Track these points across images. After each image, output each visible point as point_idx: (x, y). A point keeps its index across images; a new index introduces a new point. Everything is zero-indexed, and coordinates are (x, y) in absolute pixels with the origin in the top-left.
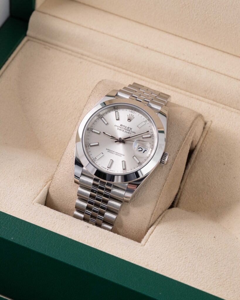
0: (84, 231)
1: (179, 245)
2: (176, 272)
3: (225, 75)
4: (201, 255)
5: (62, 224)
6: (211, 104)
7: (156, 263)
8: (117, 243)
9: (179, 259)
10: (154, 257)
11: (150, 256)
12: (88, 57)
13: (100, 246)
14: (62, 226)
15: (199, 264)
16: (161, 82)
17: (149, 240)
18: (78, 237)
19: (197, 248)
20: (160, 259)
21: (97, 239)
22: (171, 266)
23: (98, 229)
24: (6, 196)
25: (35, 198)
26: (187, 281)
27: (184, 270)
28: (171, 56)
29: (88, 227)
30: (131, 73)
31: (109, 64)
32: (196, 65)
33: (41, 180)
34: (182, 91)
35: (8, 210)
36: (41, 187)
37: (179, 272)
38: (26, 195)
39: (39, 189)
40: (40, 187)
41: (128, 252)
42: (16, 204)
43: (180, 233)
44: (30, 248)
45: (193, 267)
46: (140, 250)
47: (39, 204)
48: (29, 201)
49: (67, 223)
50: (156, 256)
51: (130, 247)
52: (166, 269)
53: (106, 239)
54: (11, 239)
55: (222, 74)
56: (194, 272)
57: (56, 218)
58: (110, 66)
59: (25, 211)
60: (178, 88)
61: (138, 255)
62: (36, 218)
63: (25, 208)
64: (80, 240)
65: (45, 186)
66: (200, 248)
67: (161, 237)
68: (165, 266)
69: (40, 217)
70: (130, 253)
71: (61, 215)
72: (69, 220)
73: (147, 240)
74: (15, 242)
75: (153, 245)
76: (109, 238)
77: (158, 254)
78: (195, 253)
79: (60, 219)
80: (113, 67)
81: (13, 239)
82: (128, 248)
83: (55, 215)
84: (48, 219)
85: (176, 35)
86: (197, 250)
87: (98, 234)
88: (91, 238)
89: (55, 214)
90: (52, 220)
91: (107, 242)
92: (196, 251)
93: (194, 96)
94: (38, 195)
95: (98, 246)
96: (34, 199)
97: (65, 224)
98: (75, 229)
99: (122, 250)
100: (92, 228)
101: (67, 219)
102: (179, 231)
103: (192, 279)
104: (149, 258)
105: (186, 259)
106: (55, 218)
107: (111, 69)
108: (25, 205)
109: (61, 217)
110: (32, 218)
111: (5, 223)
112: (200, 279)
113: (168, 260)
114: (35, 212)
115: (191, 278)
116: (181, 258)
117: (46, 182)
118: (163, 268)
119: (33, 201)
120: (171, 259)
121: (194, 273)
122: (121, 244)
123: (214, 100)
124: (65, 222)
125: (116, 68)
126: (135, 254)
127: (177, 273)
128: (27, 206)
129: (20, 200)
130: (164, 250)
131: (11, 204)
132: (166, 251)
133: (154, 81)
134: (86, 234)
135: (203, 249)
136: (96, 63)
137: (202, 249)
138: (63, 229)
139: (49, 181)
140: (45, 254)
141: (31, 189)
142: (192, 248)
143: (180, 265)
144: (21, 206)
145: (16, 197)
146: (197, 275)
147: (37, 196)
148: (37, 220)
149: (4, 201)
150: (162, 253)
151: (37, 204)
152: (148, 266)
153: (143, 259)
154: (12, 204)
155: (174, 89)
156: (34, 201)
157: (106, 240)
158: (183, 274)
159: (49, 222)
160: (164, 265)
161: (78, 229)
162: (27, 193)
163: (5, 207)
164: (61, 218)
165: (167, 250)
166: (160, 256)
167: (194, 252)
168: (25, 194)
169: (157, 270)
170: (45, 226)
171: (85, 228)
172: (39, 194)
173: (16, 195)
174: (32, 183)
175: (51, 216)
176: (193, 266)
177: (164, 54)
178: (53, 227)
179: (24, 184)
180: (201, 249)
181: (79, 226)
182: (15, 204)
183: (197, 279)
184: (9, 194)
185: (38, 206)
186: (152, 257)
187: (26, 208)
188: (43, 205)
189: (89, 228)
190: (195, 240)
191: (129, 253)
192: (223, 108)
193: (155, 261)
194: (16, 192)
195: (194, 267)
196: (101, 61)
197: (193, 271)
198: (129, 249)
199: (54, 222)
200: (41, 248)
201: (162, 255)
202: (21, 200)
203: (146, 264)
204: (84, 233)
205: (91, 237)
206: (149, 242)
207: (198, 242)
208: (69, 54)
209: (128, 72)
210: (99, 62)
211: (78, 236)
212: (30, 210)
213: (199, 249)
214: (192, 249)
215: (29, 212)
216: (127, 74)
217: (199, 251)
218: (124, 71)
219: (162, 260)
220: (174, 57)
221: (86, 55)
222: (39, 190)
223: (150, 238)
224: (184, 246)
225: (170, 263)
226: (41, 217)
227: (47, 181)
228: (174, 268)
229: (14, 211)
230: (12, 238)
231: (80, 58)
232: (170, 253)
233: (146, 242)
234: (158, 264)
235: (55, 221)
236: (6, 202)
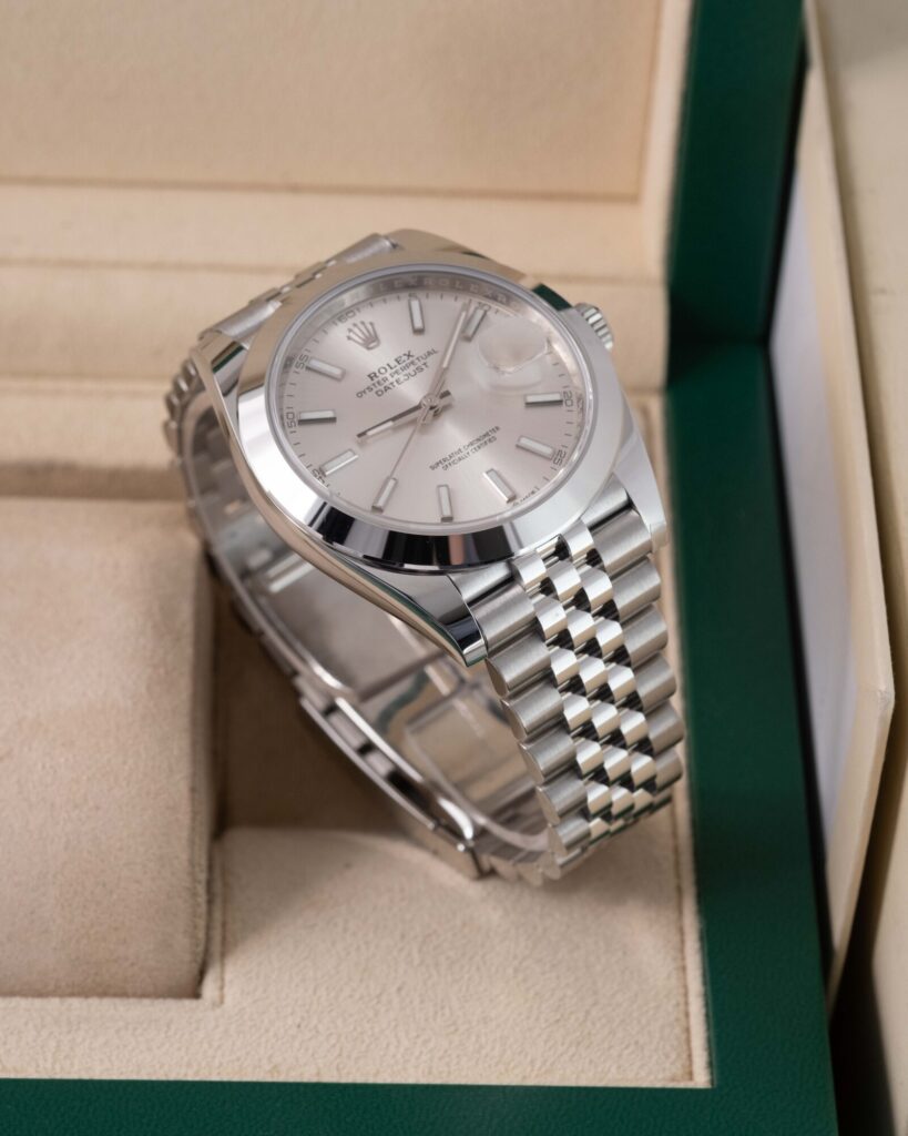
1: (348, 954)
2: (394, 1056)
4: (448, 958)
7: (302, 1051)
8: (118, 1031)
9: (378, 1002)
10: (282, 1031)
11: (267, 1031)
15: (460, 995)
17: (227, 978)
19: (420, 939)
20: (310, 1030)
21: (35, 1041)
22: (363, 1042)
23: (13, 1005)
26: (449, 1073)
27: (418, 1036)
37: (402, 1050)
41: (179, 1049)
43: (323, 908)
45: (443, 1015)
46: (217, 1027)
50: (290, 1021)
51: (173, 1026)
52: (349, 1057)
53: (69, 1032)
56: (456, 1030)
61: (219, 1047)
66: (430, 935)
67: (268, 947)
68: (341, 1049)
70: (187, 1049)
75: (256, 989)
76: (79, 1023)
77: (292, 1014)
78: (423, 961)
82: (166, 1032)
86: (424, 949)
87: (26, 1024)
88: (8, 1047)
91: (78, 1041)
92: (420, 950)
95: (53, 1068)
99: (149, 1049)
103: (464, 1059)
104: (267, 1041)
105: (403, 993)
112: (493, 1049)
113: (339, 1021)
115: (458, 1056)
116: (384, 998)
118: (339, 1060)
120: (351, 1015)
121: (462, 1034)
122: (135, 1029)
126: (205, 1046)
127: (399, 1056)
130: (306, 991)
132: (315, 992)
135: (442, 938)
137: (439, 937)
142: (399, 947)
143: (393, 1024)
146: (473, 1038)
150: (304, 1005)
152: (278, 1070)
153: (248, 1054)
157: (70, 1036)
158: (421, 1053)
160: (334, 1046)
165: (316, 986)
166: (303, 1018)
167: (416, 962)
169: (318, 1074)
176: (443, 1008)
180: (434, 937)
183: (484, 1052)
186: (275, 1035)
190: (394, 916)
191: (183, 1049)
193: (297, 1044)
195: (447, 1011)
197: (452, 1028)
198: (176, 1034)
201: (308, 1012)
203: (268, 1068)
205: (5, 1043)
206: (230, 982)
207: (408, 917)
213: (428, 940)
214: (402, 949)
217: (435, 948)
219: (318, 1032)
223: (228, 969)
224: (368, 948)
225: (355, 1029)
228: (377, 1045)
232: (333, 994)
233: (222, 988)
234: (310, 1052)
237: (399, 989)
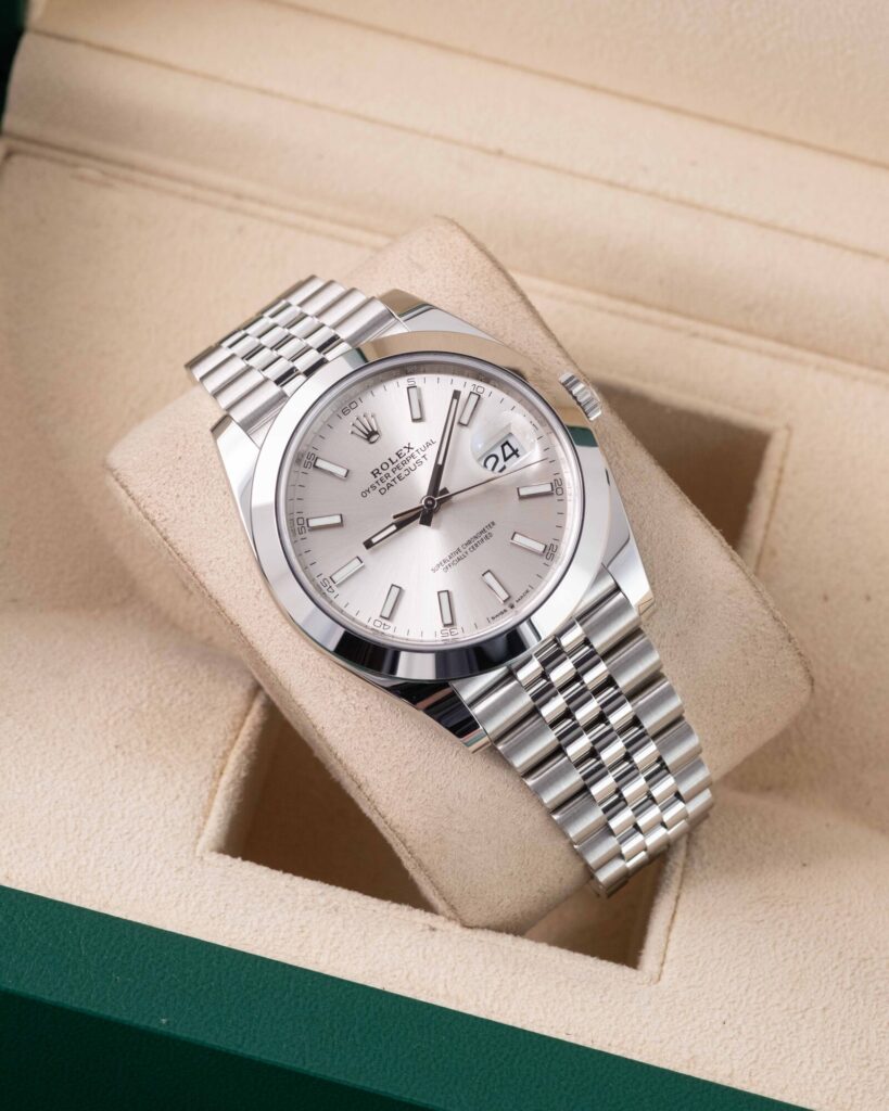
0: (425, 950)
1: (785, 960)
2: (805, 1076)
5: (332, 929)
6: (774, 356)
7: (722, 1048)
8: (558, 985)
9: (803, 1017)
10: (708, 1023)
11: (694, 1020)
12: (263, 202)
13: (496, 1006)
14: (334, 939)
17: (670, 955)
18: (408, 977)
20: (734, 1029)
21: (481, 974)
22: (779, 1053)
24: (88, 839)
25: (200, 830)
26: (852, 1105)
27: (831, 1062)
29: (434, 929)
34: (655, 314)
35: (111, 897)
36: (209, 781)
37: (814, 1071)
38: (166, 826)
39: (205, 792)
40: (206, 779)
41: (610, 1017)
42: (134, 871)
44: (240, 1050)
45: (859, 1046)
46: (649, 1004)
47: (221, 855)
48: (181, 847)
49: (351, 922)
50: (717, 1015)
51: (609, 993)
52: (763, 1065)
53: (513, 974)
54: (160, 1025)
56: (868, 1065)
57: (306, 908)
59: (180, 895)
60: (634, 300)
61: (647, 1024)
62: (227, 917)
63: (176, 879)
64: (417, 988)
65: (221, 774)
67: (714, 934)
68: (758, 1057)
69: (241, 911)
70: (617, 1019)
71: (320, 891)
72: (352, 910)
73: (665, 955)
74: (179, 1034)
75: (693, 974)
76: (525, 967)
77: (720, 1009)
78: (853, 985)
79: (319, 911)
81: (168, 1023)
82: (601, 997)
83: (297, 894)
84: (273, 916)
87: (477, 955)
88: (456, 973)
89: (293, 888)
90: (293, 920)
91: (520, 984)
92: (853, 973)
93: (702, 328)
94: (206, 817)
95: (491, 1009)
96: (199, 837)
97: (344, 926)
98: (385, 946)
99: (583, 1010)
100: (448, 931)
101: (343, 906)
103: (869, 1096)
104: (692, 1030)
105: (828, 1013)
106: (301, 908)
108: (174, 869)
109: (322, 900)
110: (213, 918)
111: (119, 959)
113: (762, 1028)
114: (219, 894)
115: (864, 1091)
116: (809, 1014)
117: (221, 754)
118: (752, 1067)
119: (195, 844)
120: (775, 1024)
121: (873, 1071)
122: (574, 987)
123: (779, 340)
124: (340, 919)
126: (635, 1020)
127: (810, 1077)
128: (180, 870)
129: (147, 848)
130: (739, 988)
131: (116, 870)
132: (747, 991)
134: (434, 960)
138: (340, 950)
139: (229, 751)
141: (178, 797)
142: (834, 965)
143: (812, 1043)
144: (159, 876)
145: (129, 840)
147: (204, 823)
148: (233, 927)
149: (88, 860)
150: (734, 1002)
151: (215, 856)
152: (695, 1063)
153: (671, 1038)
154: (123, 871)
155: (621, 305)
156: (200, 847)
157: (513, 978)
158: (831, 1079)
159: (280, 931)
160: (752, 1051)
161: (399, 945)
162: (164, 814)
163: (99, 888)
164: (325, 906)
165: (749, 986)
166: (729, 1015)
167: (848, 984)
168: (158, 819)
169: (730, 1076)
171: (423, 937)
172: (209, 811)
173: (126, 831)
174: (170, 767)
175: (282, 900)
176: (860, 1039)
178: (301, 946)
179: (145, 778)
181: (397, 931)
182: (133, 867)
184: (98, 831)
185: (221, 864)
186: (701, 1026)
187: (179, 882)
188: (239, 859)
189: (438, 934)
191: (614, 1019)
192: (818, 368)
193: (718, 1039)
194: (123, 817)
195: (864, 1042)
197: (865, 1062)
198: (610, 1001)
199: (302, 927)
200: (285, 1046)
201: (735, 1010)
202: (152, 850)
203: (686, 1056)
204: (424, 957)
205: (453, 970)
206: (672, 960)
208: (185, 197)
210: (308, 221)
211: (406, 973)
212: (196, 886)
215: (195, 896)
219: (740, 1033)
221: (252, 199)
222: (207, 794)
223: (673, 945)
224: (805, 959)
225: (775, 1039)
226: (246, 910)
227: (225, 748)
228: (791, 1061)
229: (135, 900)
230: (164, 1021)
231: (230, 209)
232: (763, 998)
233: (662, 964)
234: (729, 1052)
235: (304, 923)
236: (95, 866)
237: (824, 1009)
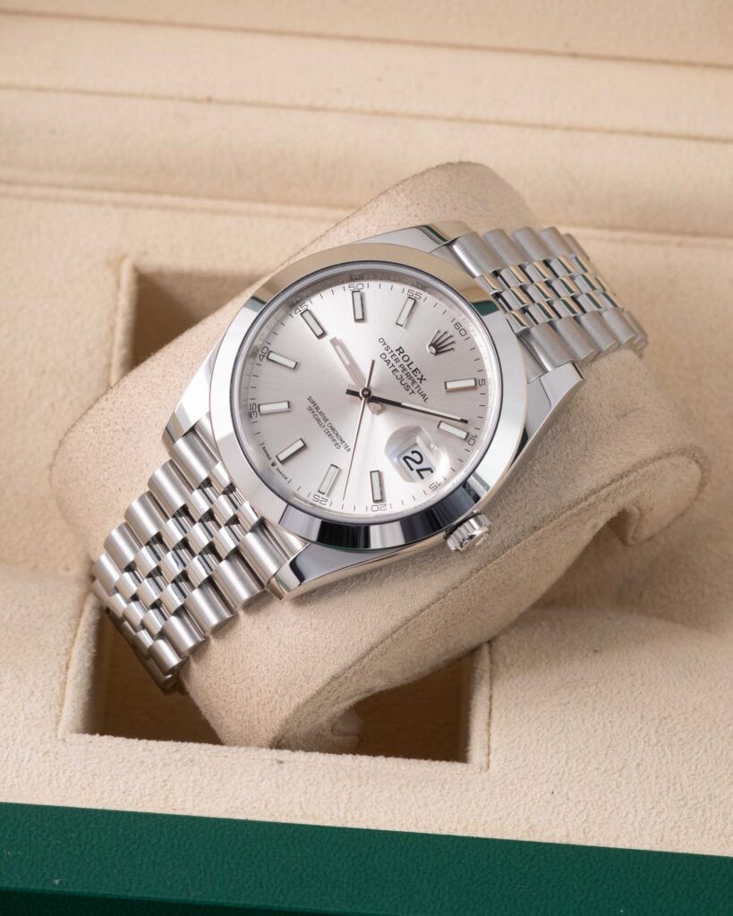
0: (276, 780)
1: (595, 731)
2: (632, 824)
3: (500, 123)
4: (680, 740)
5: (192, 778)
7: (555, 814)
8: (400, 788)
9: (621, 776)
10: (538, 796)
11: (525, 795)
13: (349, 816)
14: (194, 786)
15: (690, 773)
16: (288, 203)
17: (493, 746)
18: (266, 807)
19: (657, 721)
20: (562, 797)
21: (330, 792)
22: (606, 809)
23: (313, 759)
25: (58, 717)
26: (678, 841)
27: (653, 808)
28: (298, 107)
29: (281, 762)
30: (176, 201)
31: (92, 188)
32: (393, 114)
33: (43, 650)
36: (57, 675)
37: (639, 818)
38: (27, 719)
39: (56, 684)
40: (54, 674)
41: (451, 807)
42: (6, 761)
43: (575, 688)
44: (130, 894)
45: (675, 790)
46: (483, 789)
47: (80, 735)
48: (44, 734)
49: (207, 770)
50: (545, 787)
51: (447, 787)
52: (594, 822)
53: (360, 786)
54: (54, 886)
55: (487, 122)
56: (686, 804)
57: (165, 765)
58: (96, 195)
61: (485, 806)
62: (96, 785)
63: (45, 762)
64: (277, 814)
65: (67, 668)
66: (665, 718)
67: (528, 721)
68: (588, 816)
69: (108, 778)
70: (458, 807)
71: (174, 749)
72: (206, 759)
73: (489, 747)
74: (71, 890)
75: (517, 758)
76: (368, 778)
77: (547, 782)
78: (659, 741)
79: (176, 765)
80: (106, 196)
81: (61, 883)
82: (440, 791)
83: (155, 755)
84: (137, 777)
85: (280, 33)
86: (660, 730)
87: (324, 777)
88: (308, 795)
89: (150, 751)
90: (154, 777)
91: (367, 794)
92: (657, 732)
94: (61, 705)
95: (345, 817)
96: (57, 723)
97: (201, 775)
98: (241, 783)
99: (426, 805)
100: (295, 761)
101: (197, 757)
102: (569, 682)
103: (692, 830)
104: (525, 804)
105: (641, 768)
106: (161, 765)
107: (101, 203)
108: (41, 754)
109: (178, 756)
110: (84, 789)
111: (7, 836)
112: (717, 823)
113: (587, 790)
114: (85, 768)
115: (686, 827)
116: (625, 772)
117: (63, 651)
118: (585, 825)
119: (56, 730)
120: (597, 786)
121: (691, 808)
122: (415, 787)
124: (196, 769)
125: (119, 197)
126: (474, 805)
127: (637, 825)
128: (46, 753)
129: (14, 740)
130: (559, 762)
132: (567, 763)
133: (261, 207)
134: (286, 788)
135: (676, 721)
136: (45, 198)
137: (673, 720)
138: (202, 794)
139: (71, 647)
140: (191, 898)
141: (32, 693)
142: (639, 728)
143: (632, 795)
144: (29, 761)
146: (700, 812)
147: (60, 711)
148: (103, 793)
150: (557, 774)
151: (75, 736)
152: (534, 832)
153: (508, 814)
156: (60, 731)
157: (360, 790)
158: (655, 823)
159: (145, 788)
160: (582, 811)
161: (253, 781)
162: (23, 710)
164: (181, 760)
165: (568, 758)
166: (556, 786)
167: (654, 741)
168: (19, 714)
169: (567, 836)
170: (140, 805)
171: (273, 770)
172: (63, 700)
174: (21, 669)
175: (142, 762)
176: (674, 784)
177: (275, 106)
178: (167, 797)
180: (668, 720)
181: (249, 769)
182: (4, 758)
183: (708, 825)
185: (82, 742)
186: (532, 799)
187: (48, 763)
188: (98, 735)
189: (285, 766)
190: (635, 699)
191: (455, 808)
193: (550, 808)
195: (678, 786)
196: (61, 186)
197: (682, 803)
198: (448, 793)
199: (164, 781)
200: (169, 883)
201: (560, 780)
202: (18, 741)
203: (525, 827)
204: (278, 787)
205: (305, 793)
206: (496, 750)
207: (647, 700)
209: (166, 200)
210: (53, 192)
211: (264, 802)
212: (64, 764)
213: (663, 723)
214: (641, 729)
216: (165, 208)
217: (669, 730)
218: (150, 199)
219: (568, 799)
220: (312, 109)
222: (58, 687)
223: (494, 738)
224: (612, 727)
225: (600, 798)
226: (112, 776)
227: (66, 646)
228: (618, 814)
229: (11, 786)
230: (57, 882)
232: (583, 765)
233: (488, 755)
234: (562, 815)
235: (165, 777)
237: (638, 765)
